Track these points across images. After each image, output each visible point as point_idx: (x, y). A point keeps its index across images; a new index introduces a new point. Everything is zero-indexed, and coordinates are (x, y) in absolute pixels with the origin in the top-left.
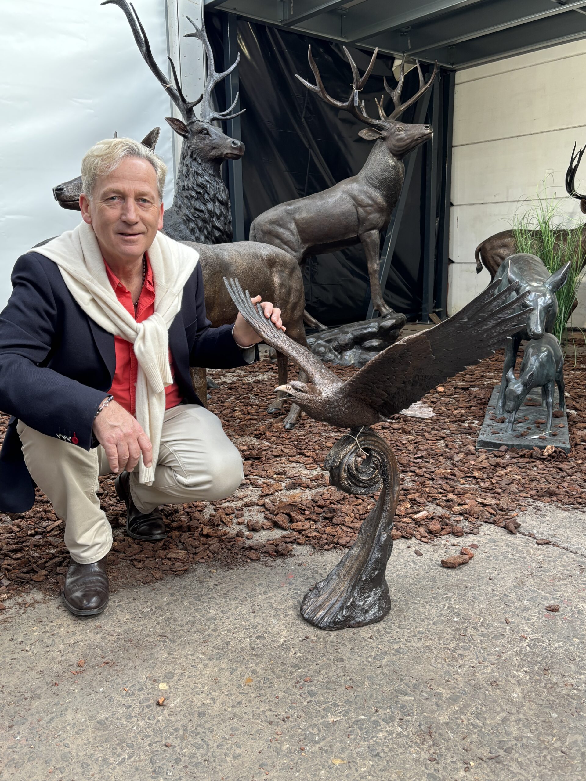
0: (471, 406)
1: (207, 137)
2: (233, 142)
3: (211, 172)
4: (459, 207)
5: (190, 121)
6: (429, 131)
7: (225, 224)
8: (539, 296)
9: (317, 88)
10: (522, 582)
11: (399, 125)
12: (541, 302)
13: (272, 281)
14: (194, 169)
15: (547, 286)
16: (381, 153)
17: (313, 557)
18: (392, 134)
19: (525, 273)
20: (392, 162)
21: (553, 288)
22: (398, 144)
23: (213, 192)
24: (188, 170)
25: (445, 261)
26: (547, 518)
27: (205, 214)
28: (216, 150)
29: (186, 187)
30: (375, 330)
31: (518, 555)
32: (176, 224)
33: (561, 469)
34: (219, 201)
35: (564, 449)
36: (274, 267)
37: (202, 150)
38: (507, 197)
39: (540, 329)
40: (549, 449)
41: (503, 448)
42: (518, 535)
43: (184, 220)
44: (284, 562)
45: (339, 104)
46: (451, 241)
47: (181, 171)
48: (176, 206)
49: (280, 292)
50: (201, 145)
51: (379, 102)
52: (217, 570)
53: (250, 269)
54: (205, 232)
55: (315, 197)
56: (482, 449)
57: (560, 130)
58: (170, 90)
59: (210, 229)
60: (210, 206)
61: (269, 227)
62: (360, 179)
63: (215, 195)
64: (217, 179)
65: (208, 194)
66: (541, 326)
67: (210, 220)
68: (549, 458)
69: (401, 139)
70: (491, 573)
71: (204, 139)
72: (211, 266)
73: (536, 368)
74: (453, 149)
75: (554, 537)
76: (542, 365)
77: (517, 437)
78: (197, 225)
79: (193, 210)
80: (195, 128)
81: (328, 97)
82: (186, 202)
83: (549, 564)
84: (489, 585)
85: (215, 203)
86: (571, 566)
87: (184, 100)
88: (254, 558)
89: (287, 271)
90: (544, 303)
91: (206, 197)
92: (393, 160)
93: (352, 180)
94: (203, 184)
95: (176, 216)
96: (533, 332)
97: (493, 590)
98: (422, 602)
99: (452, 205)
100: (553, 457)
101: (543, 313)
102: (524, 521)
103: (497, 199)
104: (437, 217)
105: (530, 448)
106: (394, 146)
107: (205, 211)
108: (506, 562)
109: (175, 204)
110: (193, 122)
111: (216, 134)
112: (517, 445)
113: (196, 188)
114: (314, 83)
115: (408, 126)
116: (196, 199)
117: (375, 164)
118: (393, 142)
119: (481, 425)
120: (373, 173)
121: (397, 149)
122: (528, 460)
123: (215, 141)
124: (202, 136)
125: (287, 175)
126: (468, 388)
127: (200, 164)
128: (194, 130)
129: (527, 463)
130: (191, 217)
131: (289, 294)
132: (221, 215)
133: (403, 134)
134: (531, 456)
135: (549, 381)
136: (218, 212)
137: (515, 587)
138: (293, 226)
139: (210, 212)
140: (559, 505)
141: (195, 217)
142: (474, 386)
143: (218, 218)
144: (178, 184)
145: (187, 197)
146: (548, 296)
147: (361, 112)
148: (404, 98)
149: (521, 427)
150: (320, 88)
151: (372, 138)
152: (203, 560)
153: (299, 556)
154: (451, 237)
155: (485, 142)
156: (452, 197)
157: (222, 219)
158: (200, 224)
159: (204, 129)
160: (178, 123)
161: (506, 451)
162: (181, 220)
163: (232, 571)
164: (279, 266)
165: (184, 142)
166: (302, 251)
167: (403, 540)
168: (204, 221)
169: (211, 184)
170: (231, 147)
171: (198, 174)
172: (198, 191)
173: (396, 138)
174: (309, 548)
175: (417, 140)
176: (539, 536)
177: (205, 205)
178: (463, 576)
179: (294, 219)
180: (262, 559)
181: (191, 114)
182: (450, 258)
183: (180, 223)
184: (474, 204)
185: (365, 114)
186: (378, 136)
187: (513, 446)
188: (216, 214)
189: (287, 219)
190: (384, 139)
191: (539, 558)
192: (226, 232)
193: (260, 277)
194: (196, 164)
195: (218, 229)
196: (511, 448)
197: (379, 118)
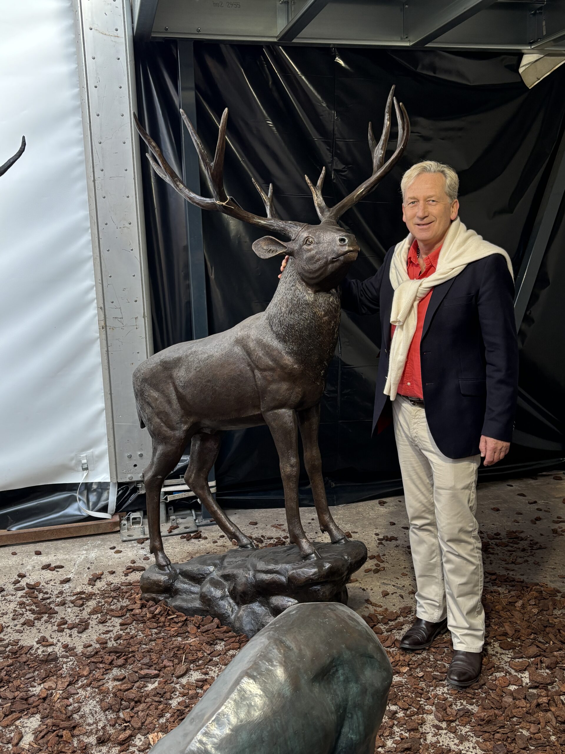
11: (307, 233)
16: (288, 280)
18: (300, 248)
22: (307, 267)
30: (284, 579)
69: (311, 259)
92: (307, 291)
118: (303, 261)
120: (276, 315)
121: (309, 275)
133: (313, 250)
138: (169, 388)
151: (271, 255)
166: (185, 427)
173: (306, 256)
179: (171, 377)
186: (280, 250)
190: (292, 255)
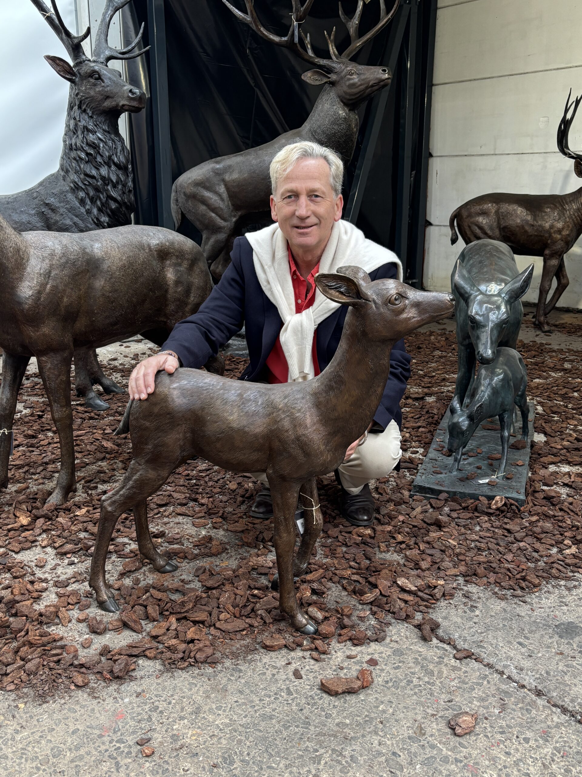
0: (419, 427)
1: (99, 82)
2: (131, 91)
3: (106, 127)
4: (438, 159)
5: (78, 60)
6: (386, 76)
7: (124, 193)
8: (491, 310)
9: (248, 18)
10: (421, 729)
11: (352, 67)
12: (494, 317)
13: (165, 277)
14: (82, 123)
15: (503, 296)
16: (329, 102)
17: (159, 681)
18: (342, 78)
19: (485, 270)
20: (342, 112)
21: (510, 298)
22: (349, 91)
23: (107, 154)
24: (76, 125)
25: (421, 222)
26: (477, 612)
27: (97, 181)
28: (110, 100)
29: (74, 147)
31: (426, 679)
32: (62, 192)
33: (509, 531)
34: (115, 164)
35: (517, 500)
36: (166, 259)
37: (92, 99)
38: (495, 149)
39: (490, 352)
40: (498, 501)
41: (443, 496)
42: (435, 641)
43: (72, 188)
44: (118, 691)
45: (276, 39)
46: (428, 199)
47: (68, 126)
48: (63, 170)
49: (176, 292)
50: (92, 93)
51: (330, 35)
52: (26, 703)
53: (131, 264)
54: (99, 203)
55: (249, 154)
56: (418, 496)
57: (558, 69)
58: (49, 19)
59: (104, 200)
60: (104, 171)
61: (193, 189)
62: (304, 133)
63: (110, 157)
64: (113, 136)
65: (102, 156)
66: (491, 348)
67: (104, 188)
68: (498, 513)
69: (353, 85)
70: (384, 711)
71: (95, 85)
72: (74, 264)
73: (489, 396)
74: (433, 88)
75: (479, 646)
76: (495, 392)
77: (461, 480)
78: (88, 194)
79: (82, 176)
80: (84, 69)
81: (262, 29)
82: (74, 165)
83: (462, 696)
84: (376, 733)
85: (110, 167)
86: (491, 699)
87: (68, 34)
88: (80, 683)
89: (185, 264)
90: (497, 318)
91: (99, 159)
92: (344, 110)
93: (294, 134)
94: (94, 143)
95: (63, 182)
96: (482, 355)
97: (380, 744)
98: (281, 765)
99: (431, 155)
100: (502, 512)
101: (495, 333)
102: (445, 618)
103: (484, 151)
104: (412, 171)
105: (475, 497)
106: (345, 93)
107: (98, 177)
108: (408, 692)
109: (62, 168)
110: (81, 63)
111: (110, 79)
112: (460, 493)
113: (87, 148)
114: (244, 11)
115: (362, 68)
116: (87, 162)
117: (322, 114)
118: (343, 88)
119: (425, 456)
120: (319, 127)
121: (348, 97)
122: (471, 515)
123: (109, 88)
124: (92, 80)
125: (228, 119)
126: (422, 398)
127: (91, 117)
128: (82, 72)
129: (470, 518)
130: (80, 184)
131: (188, 292)
132: (117, 182)
133: (355, 79)
134: (476, 509)
135: (505, 411)
136: (114, 178)
137: (410, 738)
138: (222, 189)
139: (103, 178)
140: (497, 589)
141: (85, 184)
142: (430, 395)
143: (114, 186)
144: (65, 141)
145: (75, 159)
146: (503, 309)
147: (305, 49)
148: (362, 30)
149: (470, 464)
150: (252, 17)
151: (318, 83)
152: (12, 687)
153: (142, 678)
154: (429, 194)
155: (470, 80)
156: (431, 147)
157: (120, 187)
158: (92, 193)
159: (95, 71)
160: (61, 63)
161: (446, 500)
162: (68, 188)
163: (45, 706)
164: (174, 257)
165: (71, 88)
167: (284, 651)
168: (97, 189)
169: (105, 143)
170: (129, 97)
171: (89, 130)
172: (89, 151)
173: (347, 83)
174: (157, 665)
175: (372, 86)
176: (461, 645)
177: (98, 169)
178: (345, 718)
179: (223, 180)
180: (92, 685)
181: (79, 52)
182: (428, 219)
183: (67, 191)
184: (457, 156)
185: (310, 53)
186: (325, 80)
187: (455, 493)
188: (112, 181)
189: (215, 180)
190: (333, 84)
191: (453, 683)
192: (125, 203)
193: (145, 274)
194: (86, 117)
195: (115, 200)
196: (453, 497)
197: (329, 57)
